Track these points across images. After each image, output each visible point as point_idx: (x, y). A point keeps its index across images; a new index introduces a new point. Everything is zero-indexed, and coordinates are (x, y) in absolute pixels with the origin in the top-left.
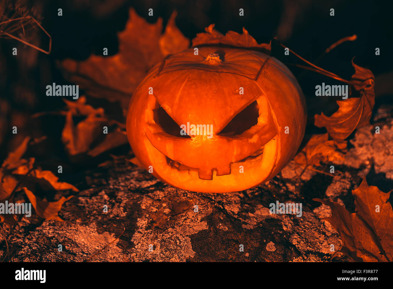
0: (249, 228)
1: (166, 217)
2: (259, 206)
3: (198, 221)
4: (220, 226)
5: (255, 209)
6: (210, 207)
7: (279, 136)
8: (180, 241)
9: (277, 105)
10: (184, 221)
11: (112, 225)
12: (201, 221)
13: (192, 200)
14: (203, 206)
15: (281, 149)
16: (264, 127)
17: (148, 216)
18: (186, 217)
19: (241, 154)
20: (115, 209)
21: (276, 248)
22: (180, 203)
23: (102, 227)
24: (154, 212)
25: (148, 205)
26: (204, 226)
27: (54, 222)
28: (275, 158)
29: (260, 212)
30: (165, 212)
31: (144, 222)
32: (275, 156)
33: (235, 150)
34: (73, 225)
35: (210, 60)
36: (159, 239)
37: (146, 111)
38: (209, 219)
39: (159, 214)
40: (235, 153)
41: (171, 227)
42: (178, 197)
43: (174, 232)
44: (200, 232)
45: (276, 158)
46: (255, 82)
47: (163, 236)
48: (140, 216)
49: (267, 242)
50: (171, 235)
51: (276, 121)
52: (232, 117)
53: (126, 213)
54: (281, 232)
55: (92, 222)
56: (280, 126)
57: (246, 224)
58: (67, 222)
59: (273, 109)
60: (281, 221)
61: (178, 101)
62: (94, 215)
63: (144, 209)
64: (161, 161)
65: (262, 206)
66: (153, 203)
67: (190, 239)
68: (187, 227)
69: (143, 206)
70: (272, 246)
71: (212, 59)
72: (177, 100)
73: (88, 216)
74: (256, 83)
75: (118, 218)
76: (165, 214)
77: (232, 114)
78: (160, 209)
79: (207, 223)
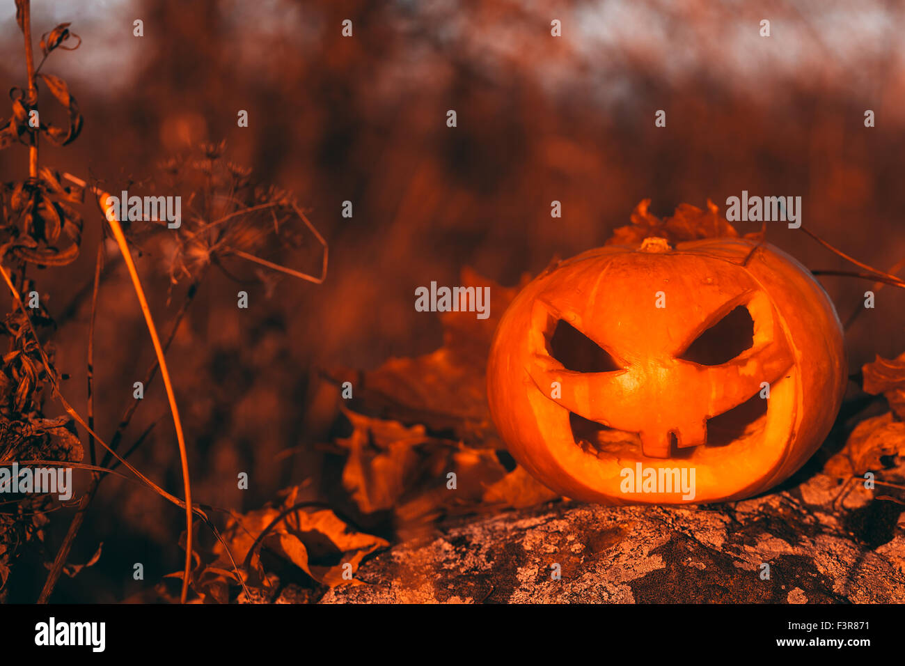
0: (749, 570)
1: (576, 559)
2: (763, 535)
3: (644, 556)
4: (689, 562)
5: (757, 540)
6: (664, 533)
7: (797, 369)
8: (609, 594)
9: (789, 309)
10: (614, 560)
11: (466, 584)
12: (650, 555)
13: (626, 525)
14: (650, 531)
15: (804, 398)
16: (767, 346)
17: (540, 560)
18: (619, 552)
19: (725, 397)
20: (469, 559)
21: (809, 599)
22: (602, 532)
23: (445, 589)
24: (549, 553)
25: (538, 542)
26: (657, 563)
27: (345, 589)
28: (792, 415)
29: (768, 545)
30: (573, 550)
31: (530, 572)
32: (793, 412)
33: (714, 389)
34: (386, 590)
35: (650, 246)
36: (566, 593)
37: (530, 332)
38: (668, 551)
39: (560, 555)
40: (714, 395)
41: (588, 571)
42: (597, 522)
43: (595, 579)
44: (648, 574)
45: (794, 415)
46: (742, 268)
47: (573, 586)
48: (523, 563)
49: (789, 589)
50: (589, 583)
51: (791, 339)
52: (702, 323)
53: (492, 562)
54: (815, 575)
55: (425, 582)
56: (798, 348)
57: (742, 561)
58: (372, 587)
59: (783, 315)
60: (813, 558)
61: (593, 303)
62: (427, 572)
63: (528, 551)
64: (563, 436)
65: (771, 536)
66: (546, 538)
67: (630, 588)
68: (622, 568)
69: (526, 544)
70: (798, 595)
71: (652, 244)
72: (592, 300)
73: (415, 575)
74: (746, 270)
75: (477, 573)
76: (573, 554)
77: (703, 318)
78: (562, 547)
79: (663, 558)
